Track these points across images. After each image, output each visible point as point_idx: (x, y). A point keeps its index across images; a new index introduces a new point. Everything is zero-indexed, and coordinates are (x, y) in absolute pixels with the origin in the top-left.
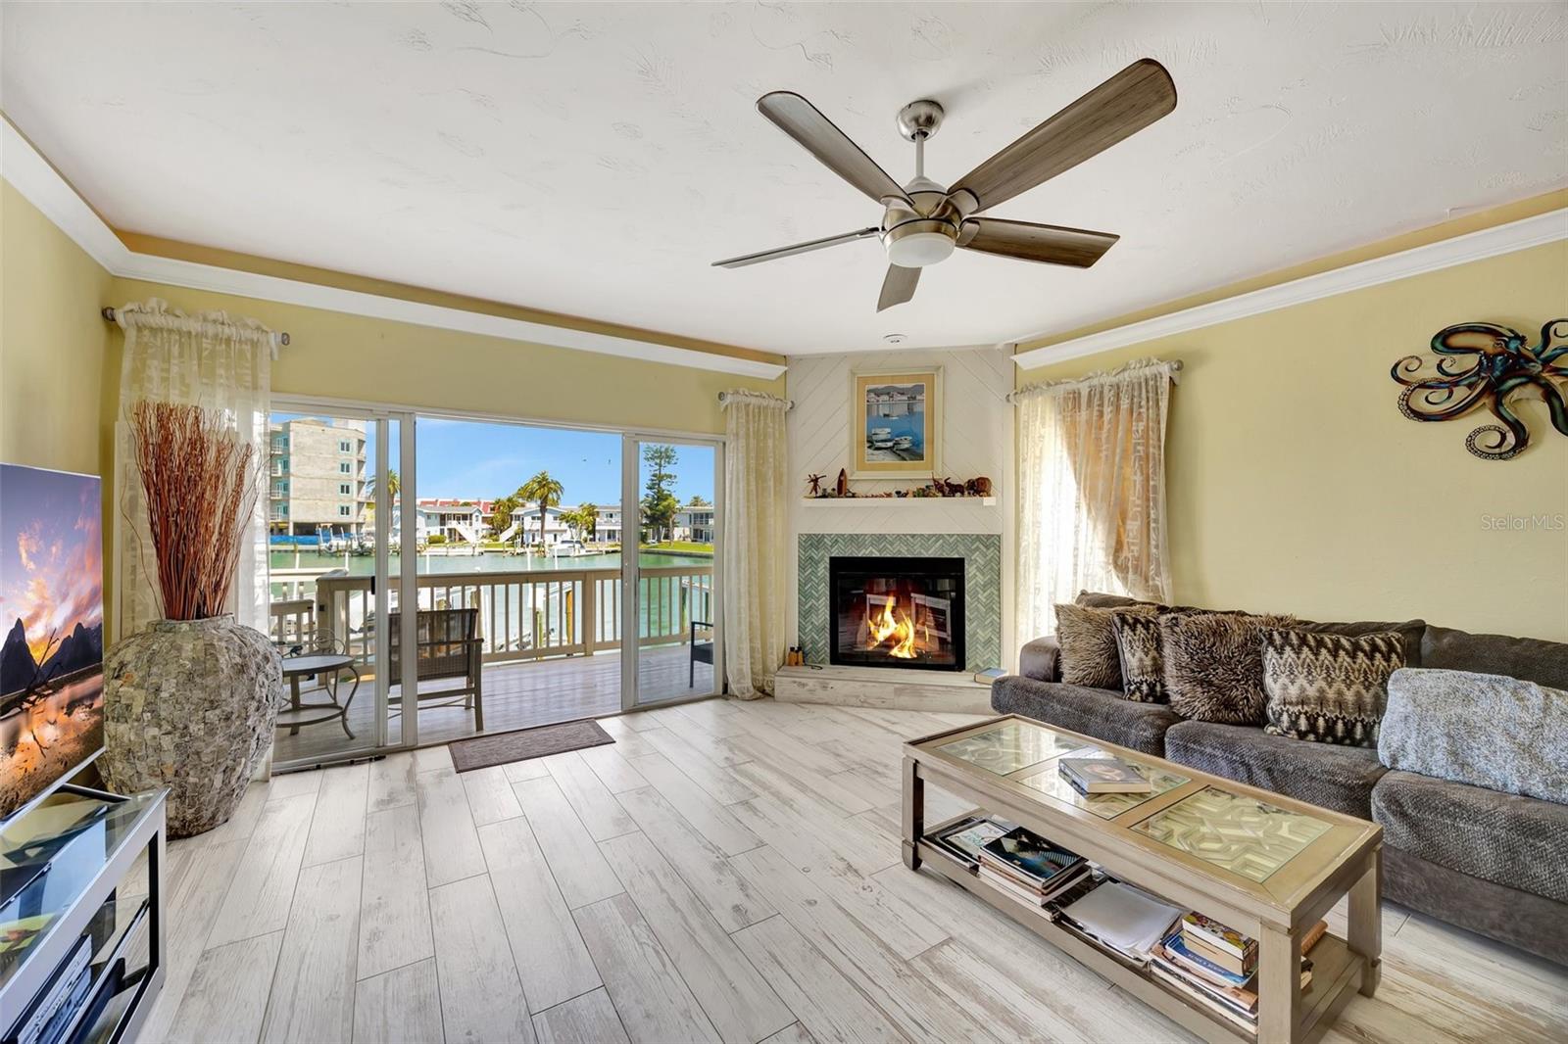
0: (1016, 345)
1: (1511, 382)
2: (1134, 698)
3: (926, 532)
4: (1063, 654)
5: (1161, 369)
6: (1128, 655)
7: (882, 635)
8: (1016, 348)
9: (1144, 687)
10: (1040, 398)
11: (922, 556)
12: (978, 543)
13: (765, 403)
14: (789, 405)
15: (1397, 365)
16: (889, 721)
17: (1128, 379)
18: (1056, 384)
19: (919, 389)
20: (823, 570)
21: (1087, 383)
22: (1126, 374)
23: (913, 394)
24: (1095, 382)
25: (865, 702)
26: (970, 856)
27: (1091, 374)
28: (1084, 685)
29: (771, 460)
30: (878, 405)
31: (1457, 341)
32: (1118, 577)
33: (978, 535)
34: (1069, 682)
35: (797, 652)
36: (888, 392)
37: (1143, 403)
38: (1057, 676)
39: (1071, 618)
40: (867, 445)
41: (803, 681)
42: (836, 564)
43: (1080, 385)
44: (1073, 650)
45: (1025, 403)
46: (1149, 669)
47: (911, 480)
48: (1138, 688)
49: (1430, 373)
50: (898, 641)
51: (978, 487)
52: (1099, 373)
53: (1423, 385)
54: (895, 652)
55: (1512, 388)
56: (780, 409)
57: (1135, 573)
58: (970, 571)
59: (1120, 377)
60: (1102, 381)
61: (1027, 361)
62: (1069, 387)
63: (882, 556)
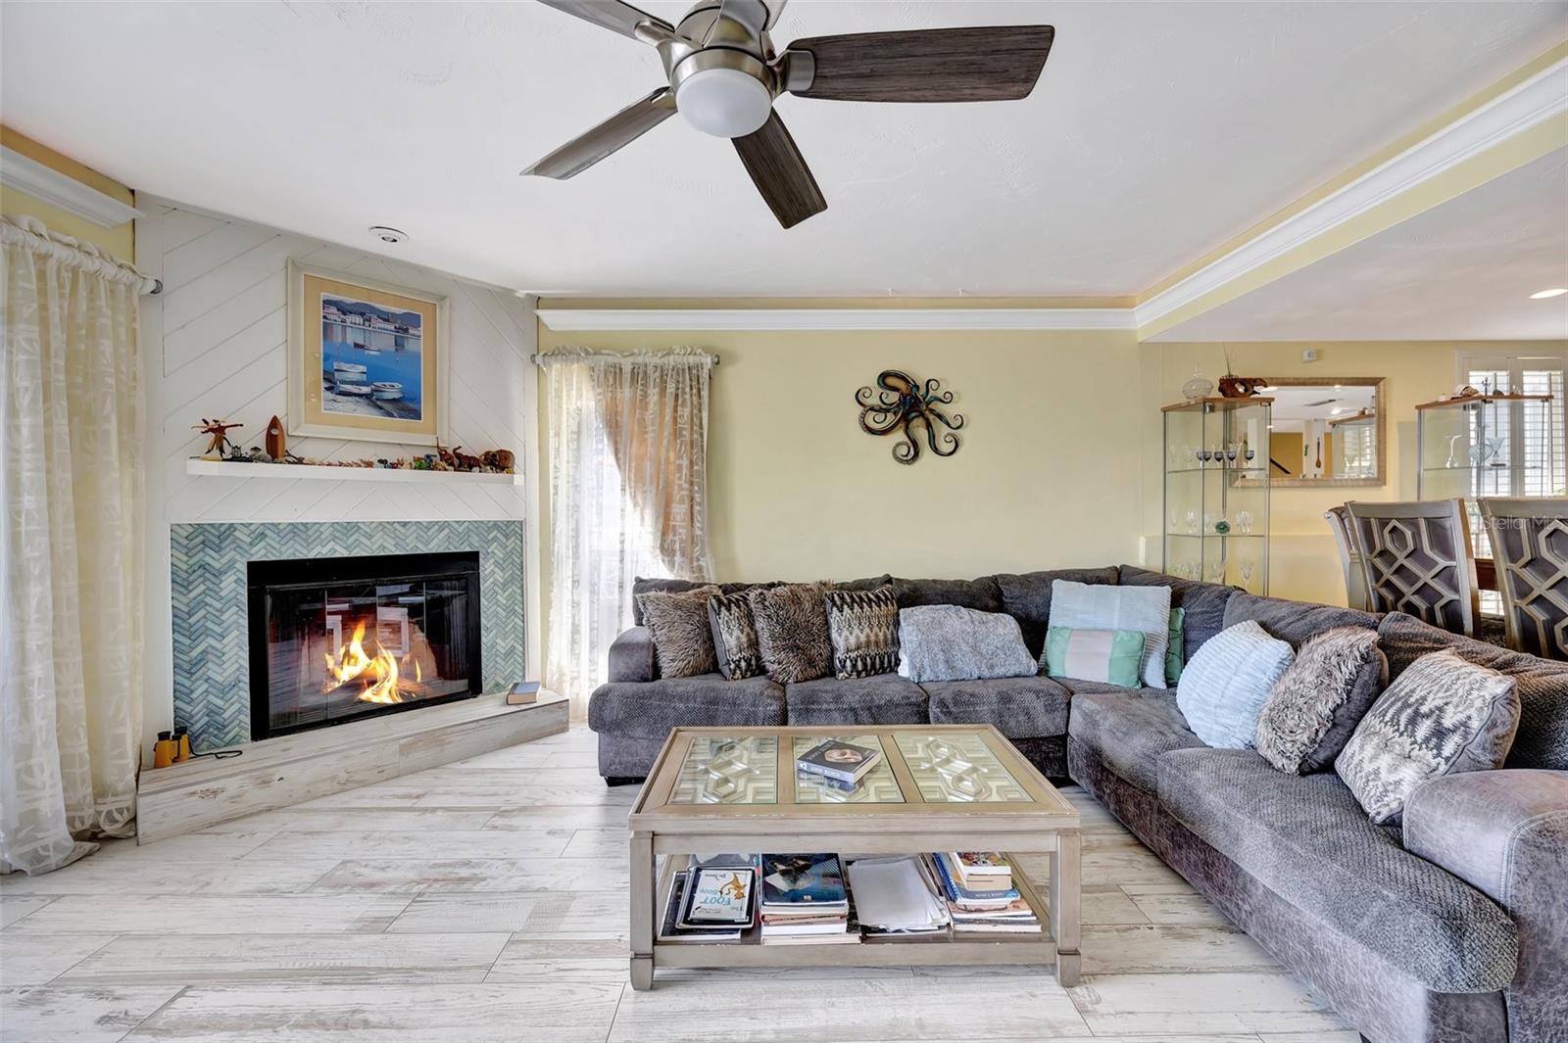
0: (539, 298)
1: (913, 415)
2: (736, 677)
3: (425, 519)
4: (660, 648)
5: (703, 360)
6: (725, 636)
7: (346, 674)
8: (538, 302)
9: (743, 664)
10: (575, 366)
11: (419, 552)
12: (495, 532)
13: (91, 265)
14: (152, 286)
15: (858, 392)
16: (409, 797)
17: (672, 363)
18: (595, 354)
19: (413, 320)
20: (235, 587)
21: (631, 360)
22: (671, 358)
23: (405, 325)
24: (640, 360)
25: (348, 781)
26: (732, 922)
27: (636, 351)
28: (685, 676)
29: (111, 381)
30: (344, 328)
31: (891, 381)
32: (663, 560)
33: (496, 522)
34: (670, 677)
35: (177, 738)
36: (364, 312)
37: (688, 390)
38: (656, 673)
39: (661, 607)
40: (323, 385)
41: (212, 786)
42: (260, 574)
43: (623, 361)
44: (670, 641)
45: (555, 370)
46: (746, 646)
47: (400, 445)
48: (738, 666)
49: (874, 401)
50: (372, 683)
51: (499, 461)
52: (644, 351)
53: (872, 409)
54: (367, 695)
55: (913, 418)
56: (129, 288)
57: (683, 555)
58: (486, 567)
59: (665, 360)
60: (647, 360)
61: (553, 319)
62: (610, 360)
63: (353, 555)
